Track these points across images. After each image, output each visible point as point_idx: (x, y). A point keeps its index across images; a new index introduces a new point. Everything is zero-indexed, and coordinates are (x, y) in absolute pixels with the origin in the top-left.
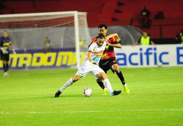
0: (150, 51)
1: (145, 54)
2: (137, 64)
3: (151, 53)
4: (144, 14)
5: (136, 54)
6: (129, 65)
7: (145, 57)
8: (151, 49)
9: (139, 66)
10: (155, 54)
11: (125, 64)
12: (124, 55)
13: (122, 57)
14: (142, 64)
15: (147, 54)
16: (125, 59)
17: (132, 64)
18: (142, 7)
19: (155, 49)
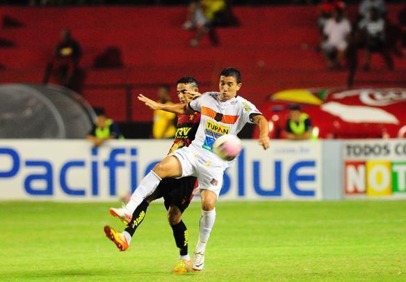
0: (119, 158)
1: (106, 164)
2: (81, 193)
3: (122, 164)
4: (66, 51)
5: (80, 164)
6: (59, 195)
7: (104, 173)
8: (122, 151)
9: (89, 198)
10: (134, 166)
11: (49, 191)
12: (47, 165)
13: (41, 170)
14: (95, 191)
15: (112, 164)
16: (48, 177)
17: (67, 191)
18: (63, 34)
19: (134, 152)
